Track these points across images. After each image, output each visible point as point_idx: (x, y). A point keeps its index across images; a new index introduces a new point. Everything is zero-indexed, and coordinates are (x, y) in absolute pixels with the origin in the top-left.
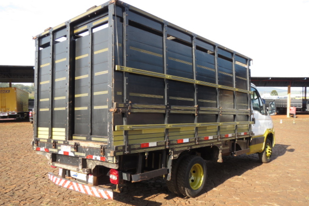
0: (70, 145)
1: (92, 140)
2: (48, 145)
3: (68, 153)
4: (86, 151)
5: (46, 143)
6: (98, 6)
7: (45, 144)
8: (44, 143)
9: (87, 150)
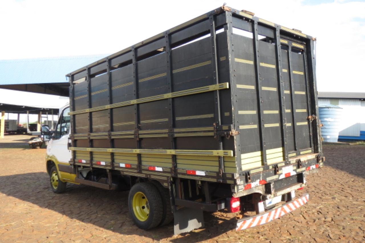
0: (291, 164)
1: (301, 154)
2: (265, 175)
3: (289, 173)
4: (306, 165)
5: (261, 173)
6: (302, 34)
7: (260, 175)
8: (259, 173)
9: (307, 163)
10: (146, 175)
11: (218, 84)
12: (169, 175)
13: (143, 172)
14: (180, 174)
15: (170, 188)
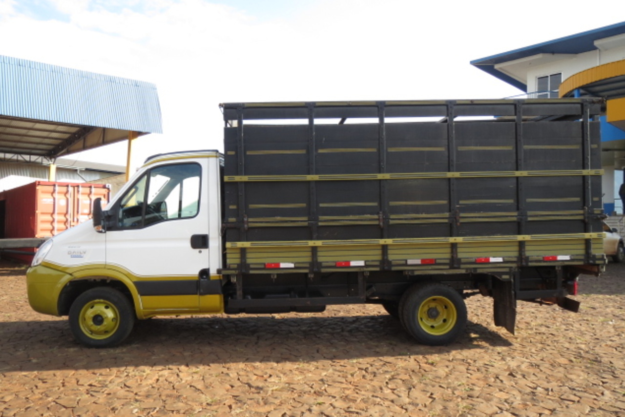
10: (467, 269)
11: (590, 170)
12: (514, 265)
13: (462, 266)
14: (531, 261)
15: (512, 280)
